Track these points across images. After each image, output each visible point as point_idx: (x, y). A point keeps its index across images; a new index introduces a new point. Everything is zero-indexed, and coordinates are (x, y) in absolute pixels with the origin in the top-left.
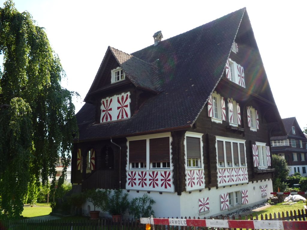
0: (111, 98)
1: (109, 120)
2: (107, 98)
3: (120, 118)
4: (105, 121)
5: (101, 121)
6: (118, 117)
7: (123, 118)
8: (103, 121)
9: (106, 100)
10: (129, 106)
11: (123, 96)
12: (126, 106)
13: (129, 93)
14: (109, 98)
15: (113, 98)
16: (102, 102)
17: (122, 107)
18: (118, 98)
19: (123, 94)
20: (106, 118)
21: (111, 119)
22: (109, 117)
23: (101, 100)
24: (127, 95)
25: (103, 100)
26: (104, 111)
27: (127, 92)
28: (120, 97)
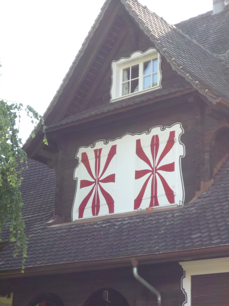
0: (111, 144)
1: (104, 211)
2: (99, 145)
3: (145, 204)
4: (88, 214)
5: (75, 216)
6: (138, 202)
7: (157, 204)
8: (81, 215)
9: (96, 151)
10: (177, 167)
11: (157, 137)
12: (170, 168)
13: (178, 129)
14: (106, 143)
15: (118, 142)
16: (79, 156)
17: (154, 171)
18: (138, 142)
19: (156, 131)
20: (93, 207)
21: (111, 209)
22: (103, 200)
23: (76, 151)
24: (172, 134)
25: (82, 150)
26: (85, 184)
27: (170, 125)
28: (146, 139)
